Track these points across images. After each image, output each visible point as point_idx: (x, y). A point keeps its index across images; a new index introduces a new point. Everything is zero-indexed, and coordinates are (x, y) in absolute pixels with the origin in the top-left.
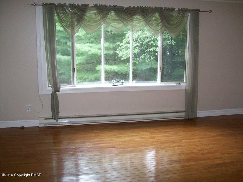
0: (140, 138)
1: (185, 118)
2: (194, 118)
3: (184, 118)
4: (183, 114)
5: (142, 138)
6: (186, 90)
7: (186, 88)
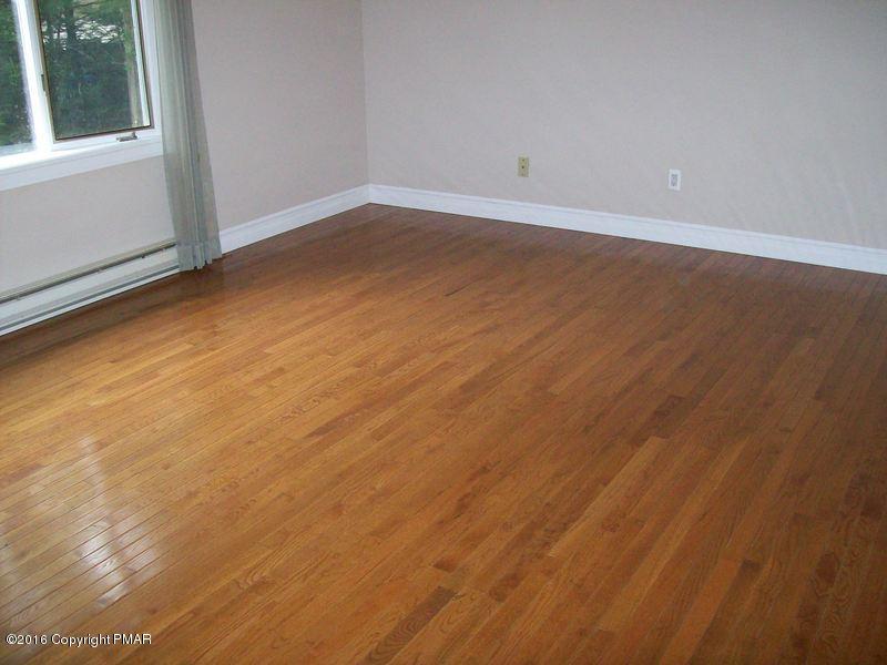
0: (100, 391)
1: (184, 269)
2: (214, 260)
3: (177, 271)
4: (170, 256)
5: (109, 389)
6: (166, 156)
7: (165, 151)
